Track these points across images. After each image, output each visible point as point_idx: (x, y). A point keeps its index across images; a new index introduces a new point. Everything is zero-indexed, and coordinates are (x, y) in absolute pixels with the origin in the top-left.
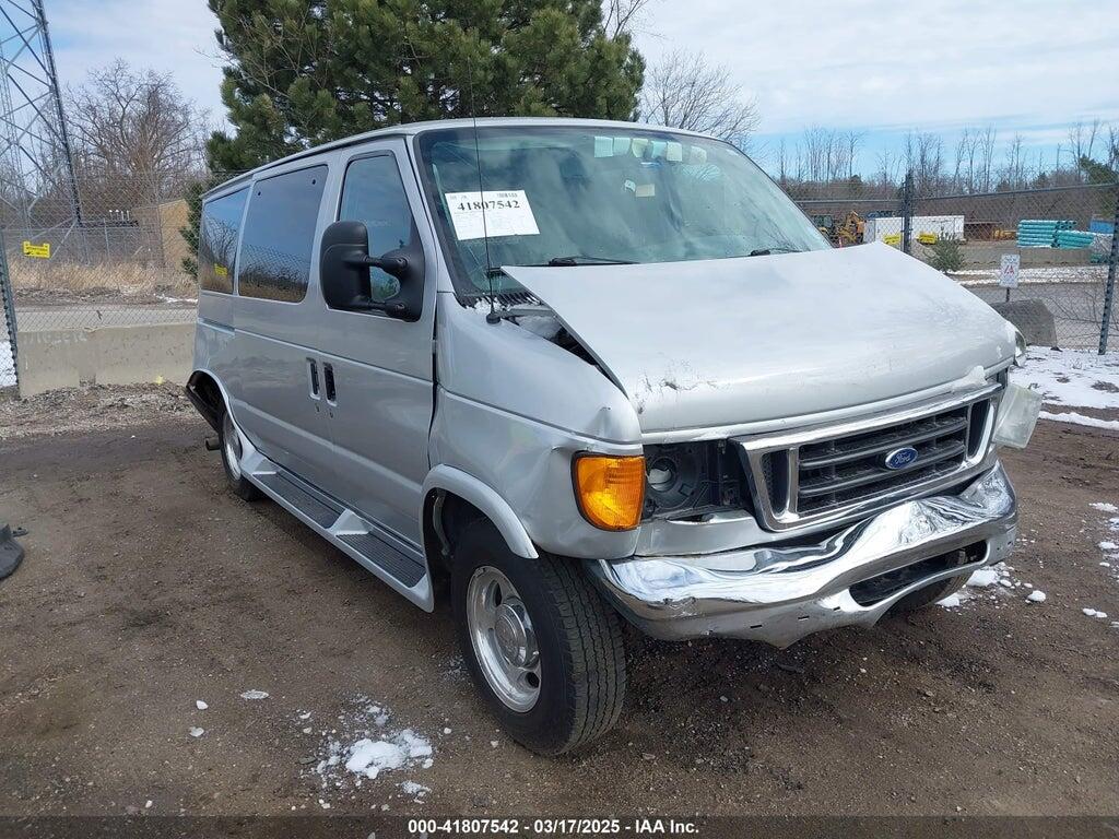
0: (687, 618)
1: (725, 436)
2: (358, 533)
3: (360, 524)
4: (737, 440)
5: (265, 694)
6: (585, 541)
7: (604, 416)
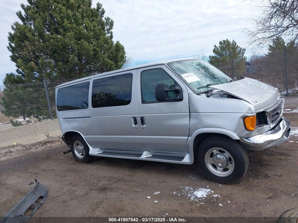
0: (266, 145)
1: (263, 110)
2: (150, 156)
3: (150, 154)
4: (265, 110)
5: (159, 192)
6: (247, 134)
7: (250, 109)
